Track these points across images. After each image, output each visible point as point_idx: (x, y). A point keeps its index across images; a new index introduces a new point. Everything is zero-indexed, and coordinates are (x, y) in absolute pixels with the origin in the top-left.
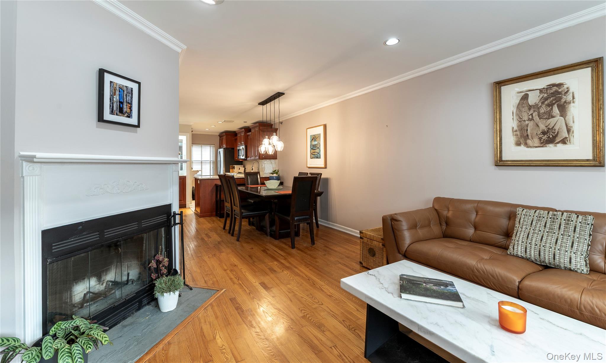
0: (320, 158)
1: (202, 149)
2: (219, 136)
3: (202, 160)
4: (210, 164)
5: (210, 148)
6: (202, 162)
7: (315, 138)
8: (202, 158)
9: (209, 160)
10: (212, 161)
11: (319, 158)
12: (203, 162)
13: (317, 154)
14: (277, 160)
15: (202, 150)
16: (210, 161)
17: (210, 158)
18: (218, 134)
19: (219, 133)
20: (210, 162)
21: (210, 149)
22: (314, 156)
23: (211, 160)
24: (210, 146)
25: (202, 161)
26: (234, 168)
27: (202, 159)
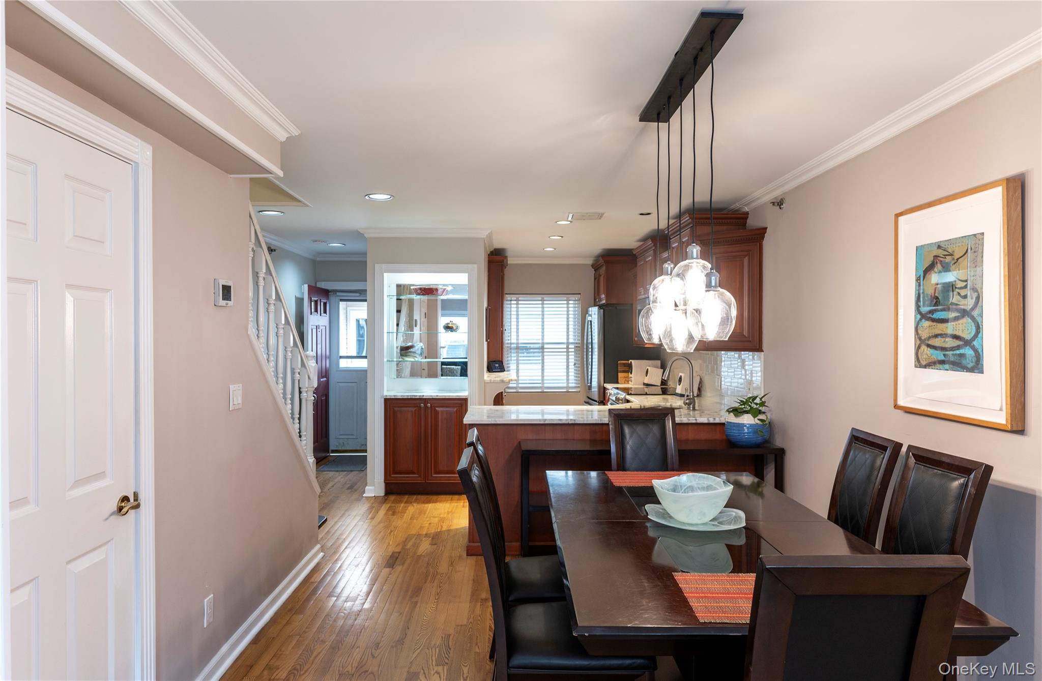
0: (977, 366)
1: (543, 308)
2: (593, 266)
3: (545, 341)
4: (568, 352)
5: (568, 304)
6: (543, 348)
7: (948, 259)
8: (543, 336)
9: (565, 341)
10: (572, 343)
11: (971, 370)
12: (546, 346)
13: (958, 347)
14: (762, 353)
15: (543, 311)
16: (568, 344)
17: (568, 336)
18: (590, 262)
19: (592, 259)
20: (568, 348)
21: (568, 308)
22: (939, 356)
23: (571, 340)
24: (568, 300)
25: (543, 343)
26: (629, 369)
27: (543, 339)
